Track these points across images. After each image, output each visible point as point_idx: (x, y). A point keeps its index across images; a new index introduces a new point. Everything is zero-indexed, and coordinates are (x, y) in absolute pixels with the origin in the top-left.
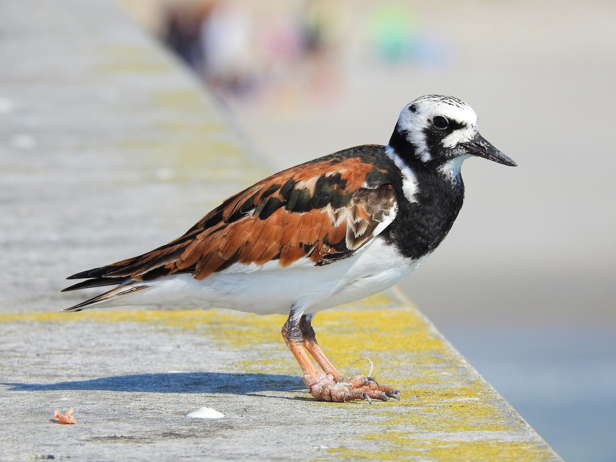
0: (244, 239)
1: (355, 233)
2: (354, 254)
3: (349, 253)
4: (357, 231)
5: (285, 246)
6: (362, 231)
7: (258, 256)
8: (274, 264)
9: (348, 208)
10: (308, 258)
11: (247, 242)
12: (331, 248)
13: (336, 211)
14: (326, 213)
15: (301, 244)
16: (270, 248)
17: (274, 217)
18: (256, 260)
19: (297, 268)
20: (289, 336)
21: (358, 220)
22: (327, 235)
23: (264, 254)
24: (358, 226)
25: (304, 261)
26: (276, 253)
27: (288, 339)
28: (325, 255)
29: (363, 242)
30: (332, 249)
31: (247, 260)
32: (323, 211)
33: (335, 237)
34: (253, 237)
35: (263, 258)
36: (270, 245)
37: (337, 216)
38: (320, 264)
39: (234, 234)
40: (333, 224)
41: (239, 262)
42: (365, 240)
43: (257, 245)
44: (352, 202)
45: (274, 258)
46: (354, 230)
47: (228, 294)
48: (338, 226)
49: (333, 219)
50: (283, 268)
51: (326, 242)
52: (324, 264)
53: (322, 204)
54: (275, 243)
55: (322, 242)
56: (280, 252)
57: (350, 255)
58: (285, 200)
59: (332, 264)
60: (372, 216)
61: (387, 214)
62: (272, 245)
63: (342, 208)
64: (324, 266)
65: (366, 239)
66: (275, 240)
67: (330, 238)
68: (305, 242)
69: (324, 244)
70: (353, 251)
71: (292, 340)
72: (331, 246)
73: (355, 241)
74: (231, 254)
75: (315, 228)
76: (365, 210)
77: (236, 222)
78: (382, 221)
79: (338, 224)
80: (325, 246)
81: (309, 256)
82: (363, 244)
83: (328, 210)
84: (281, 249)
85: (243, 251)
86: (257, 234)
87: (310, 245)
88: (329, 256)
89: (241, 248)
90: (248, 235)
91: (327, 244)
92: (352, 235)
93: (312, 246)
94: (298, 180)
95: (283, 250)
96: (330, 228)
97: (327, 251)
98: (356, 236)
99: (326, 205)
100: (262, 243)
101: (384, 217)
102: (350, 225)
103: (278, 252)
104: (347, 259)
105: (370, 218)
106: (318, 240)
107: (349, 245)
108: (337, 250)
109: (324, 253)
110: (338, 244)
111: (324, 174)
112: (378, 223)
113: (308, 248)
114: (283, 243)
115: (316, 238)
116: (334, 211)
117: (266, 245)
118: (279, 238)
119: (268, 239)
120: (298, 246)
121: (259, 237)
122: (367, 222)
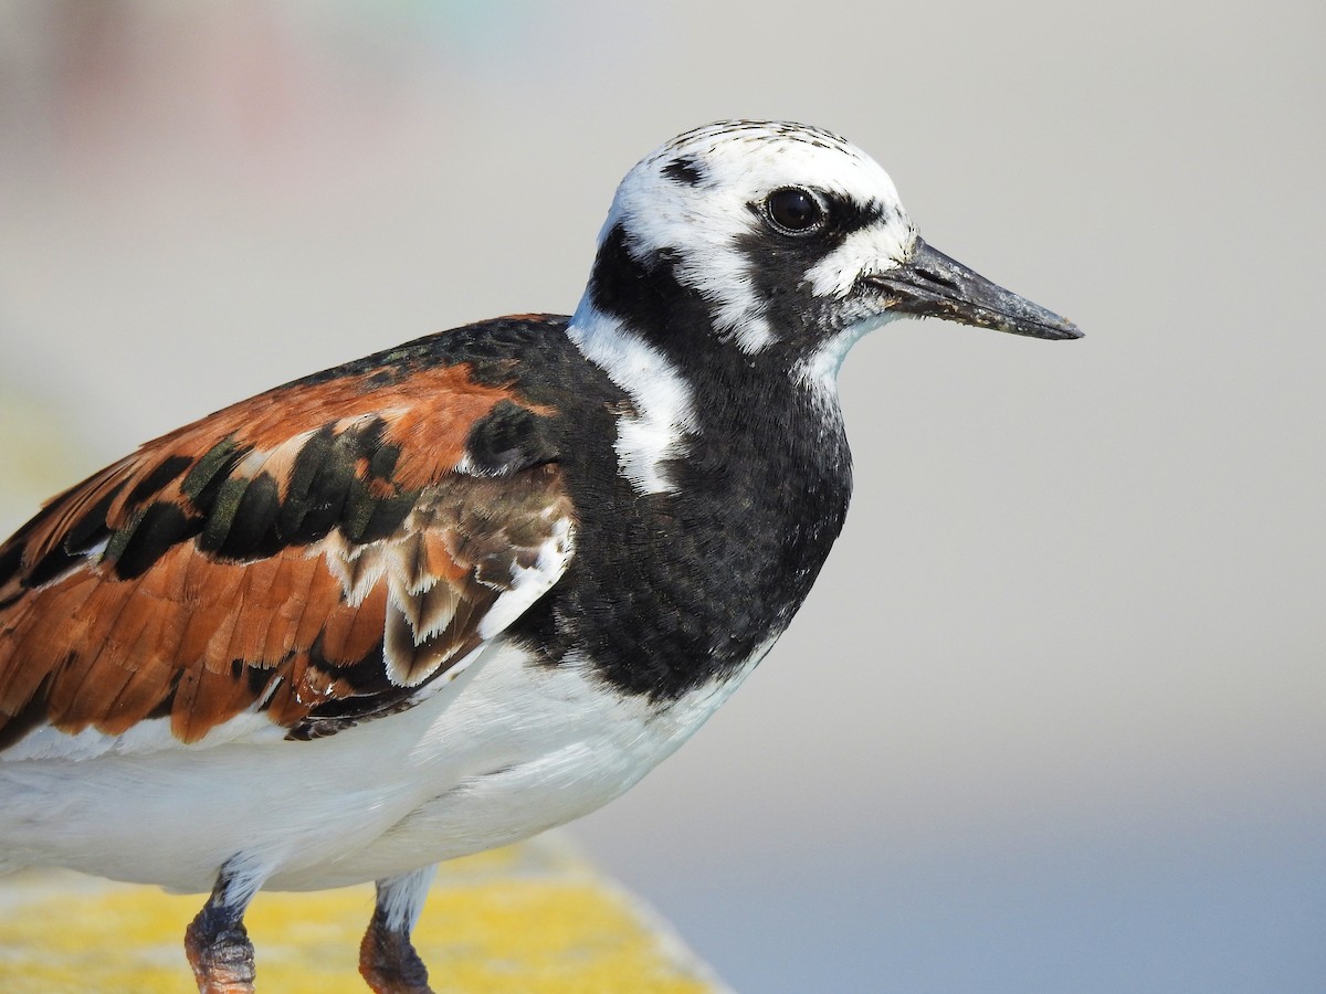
0: (64, 646)
1: (414, 628)
2: (414, 700)
3: (398, 699)
4: (421, 621)
5: (188, 673)
6: (440, 621)
7: (105, 705)
8: (153, 733)
9: (396, 542)
10: (262, 714)
11: (73, 656)
12: (334, 678)
13: (356, 553)
14: (322, 558)
15: (237, 666)
16: (142, 676)
17: (160, 571)
18: (97, 718)
19: (231, 747)
20: (209, 957)
21: (427, 582)
22: (322, 633)
23: (122, 698)
24: (424, 604)
25: (250, 724)
26: (160, 695)
27: (204, 968)
28: (317, 703)
29: (444, 659)
30: (339, 682)
31: (72, 719)
32: (313, 552)
33: (348, 642)
34: (90, 638)
35: (119, 712)
36: (142, 666)
37: (356, 570)
38: (300, 734)
39: (35, 624)
40: (343, 597)
41: (49, 721)
42: (450, 653)
43: (102, 667)
44: (409, 522)
45: (156, 713)
46: (410, 618)
47: (30, 821)
48: (357, 604)
49: (343, 578)
50: (185, 746)
51: (316, 658)
52: (315, 736)
53: (313, 531)
54: (156, 660)
55: (305, 659)
56: (174, 693)
57: (400, 704)
58: (198, 515)
59: (342, 734)
60: (473, 571)
61: (531, 562)
62: (149, 667)
63: (375, 544)
64: (315, 742)
65: (454, 650)
66: (157, 650)
67: (331, 647)
68: (251, 659)
69: (310, 664)
70: (410, 691)
71: (217, 973)
72: (333, 672)
73: (415, 655)
74: (25, 692)
75: (285, 610)
76: (449, 550)
77: (48, 586)
78: (511, 588)
79: (357, 597)
80: (313, 674)
81: (265, 707)
82: (444, 668)
83: (331, 547)
84: (175, 680)
85: (60, 685)
86: (105, 626)
87: (266, 668)
88: (330, 708)
89: (54, 674)
90: (77, 632)
91: (323, 667)
92: (404, 635)
93: (272, 672)
94: (248, 443)
95: (182, 684)
96: (333, 613)
97: (322, 690)
98: (420, 638)
99: (322, 533)
100: (117, 658)
101: (521, 573)
102: (397, 600)
103: (166, 692)
104: (393, 718)
105: (468, 580)
106: (292, 653)
107: (394, 672)
108: (356, 686)
109: (313, 697)
110: (357, 667)
111: (334, 424)
112: (496, 595)
113: (258, 679)
114: (183, 659)
115: (287, 642)
116: (350, 551)
117: (130, 667)
118: (169, 644)
119: (134, 646)
120: (228, 672)
121: (107, 639)
122: (457, 591)
